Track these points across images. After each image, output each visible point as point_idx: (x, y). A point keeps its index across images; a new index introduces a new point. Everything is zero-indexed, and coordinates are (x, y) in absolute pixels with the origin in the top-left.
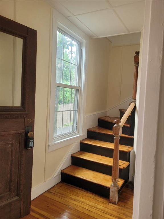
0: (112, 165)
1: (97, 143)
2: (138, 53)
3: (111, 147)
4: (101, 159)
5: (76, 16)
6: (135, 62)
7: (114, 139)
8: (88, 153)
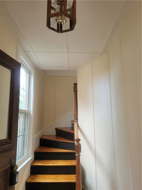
0: (75, 181)
1: (48, 163)
2: (76, 84)
3: (62, 164)
4: (56, 178)
5: (35, 53)
6: (74, 91)
7: (76, 156)
8: (39, 175)
